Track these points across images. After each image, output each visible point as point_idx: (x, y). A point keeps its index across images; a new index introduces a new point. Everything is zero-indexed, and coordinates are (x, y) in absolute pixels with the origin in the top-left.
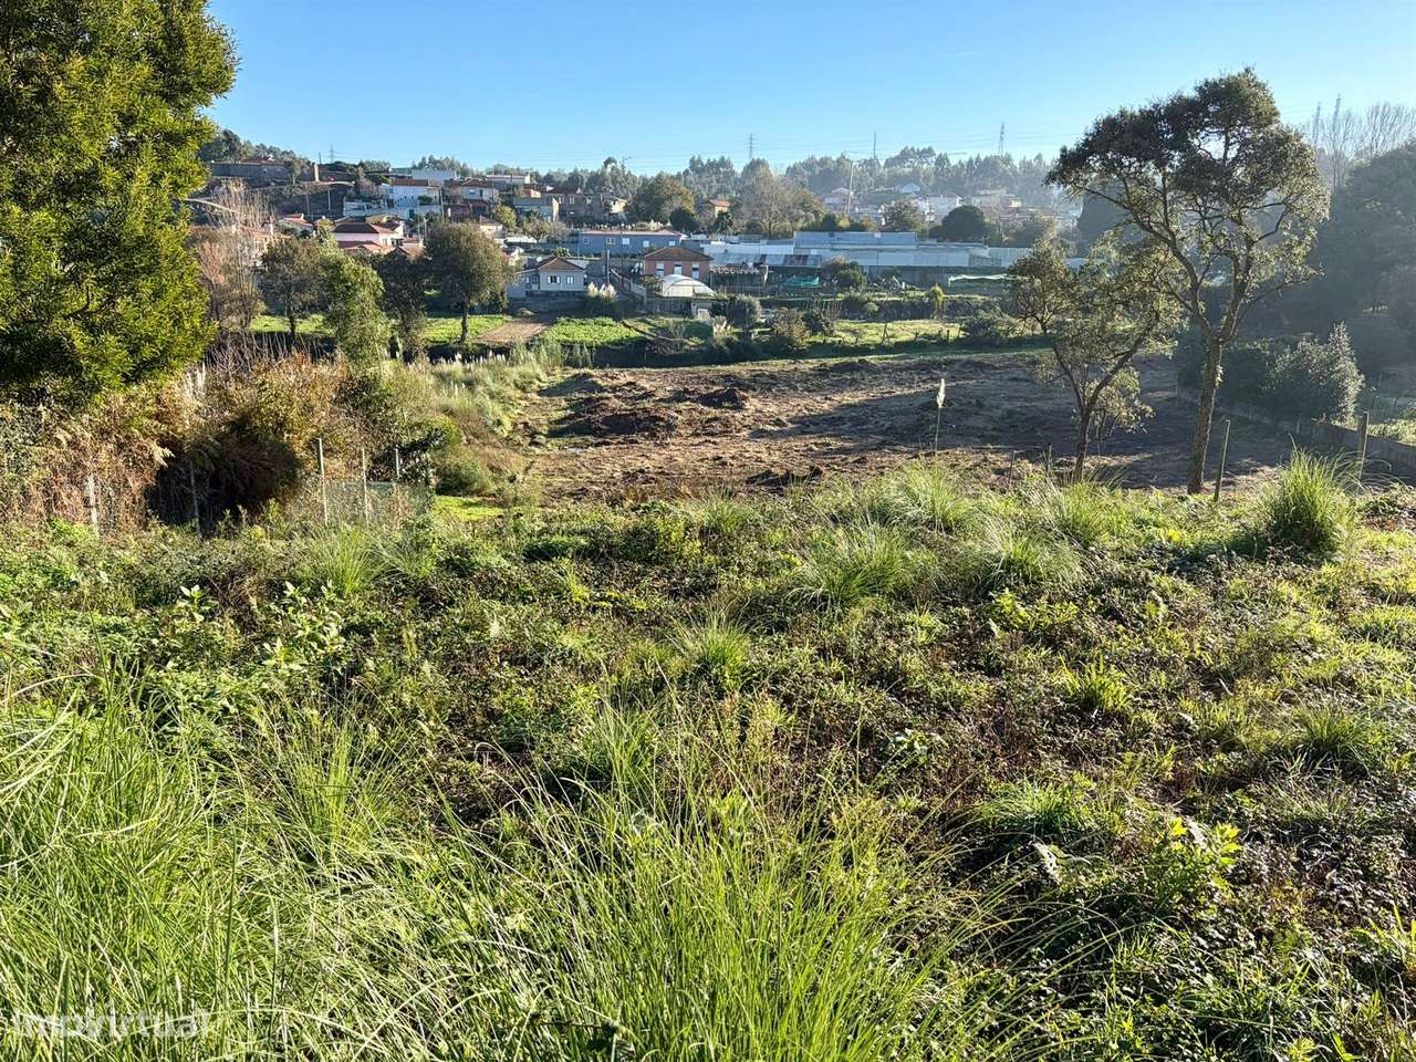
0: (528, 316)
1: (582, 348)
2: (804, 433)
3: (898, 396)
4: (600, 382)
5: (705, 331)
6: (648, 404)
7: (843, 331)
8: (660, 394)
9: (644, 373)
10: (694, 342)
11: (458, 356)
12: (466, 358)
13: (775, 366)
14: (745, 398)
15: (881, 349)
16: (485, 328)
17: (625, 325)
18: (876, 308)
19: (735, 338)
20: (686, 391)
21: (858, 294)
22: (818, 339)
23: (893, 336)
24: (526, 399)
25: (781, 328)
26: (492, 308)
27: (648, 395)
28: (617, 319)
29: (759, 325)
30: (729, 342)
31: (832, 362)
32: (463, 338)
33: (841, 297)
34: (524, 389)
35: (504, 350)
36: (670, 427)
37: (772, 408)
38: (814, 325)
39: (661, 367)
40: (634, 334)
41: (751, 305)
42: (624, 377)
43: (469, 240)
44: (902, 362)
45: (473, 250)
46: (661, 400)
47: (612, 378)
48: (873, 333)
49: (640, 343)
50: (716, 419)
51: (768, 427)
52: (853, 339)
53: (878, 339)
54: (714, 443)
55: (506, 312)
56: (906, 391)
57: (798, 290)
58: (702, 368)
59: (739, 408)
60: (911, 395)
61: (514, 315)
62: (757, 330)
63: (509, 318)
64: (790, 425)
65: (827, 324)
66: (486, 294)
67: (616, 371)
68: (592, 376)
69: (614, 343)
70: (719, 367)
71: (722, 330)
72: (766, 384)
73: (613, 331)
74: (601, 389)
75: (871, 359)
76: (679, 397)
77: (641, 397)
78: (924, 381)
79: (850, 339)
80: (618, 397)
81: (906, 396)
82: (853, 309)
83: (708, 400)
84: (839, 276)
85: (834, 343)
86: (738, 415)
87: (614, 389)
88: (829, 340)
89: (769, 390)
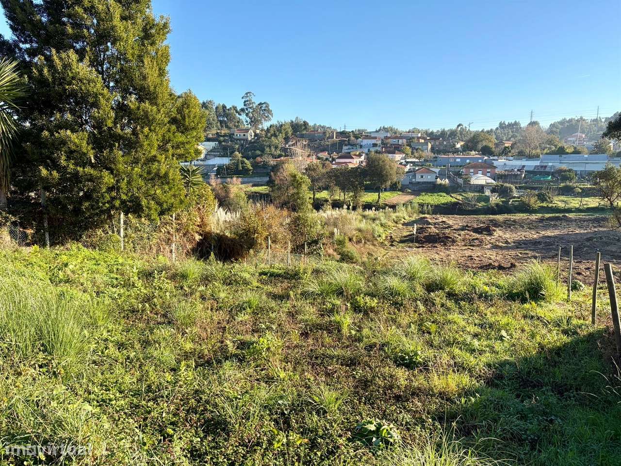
0: (409, 192)
1: (428, 206)
2: (517, 248)
3: (577, 233)
4: (430, 221)
5: (487, 199)
6: (447, 231)
7: (559, 201)
8: (456, 227)
9: (453, 217)
10: (481, 204)
11: (374, 208)
12: (377, 209)
13: (519, 216)
14: (494, 230)
15: (578, 210)
16: (388, 197)
17: (451, 196)
18: (580, 191)
19: (501, 203)
20: (467, 226)
21: (571, 184)
22: (544, 204)
23: (586, 205)
24: (396, 227)
25: (525, 199)
26: (394, 188)
27: (450, 227)
28: (448, 193)
29: (514, 197)
30: (497, 205)
31: (547, 216)
32: (378, 201)
33: (562, 185)
34: (396, 223)
35: (393, 207)
36: (454, 241)
37: (507, 235)
38: (542, 198)
39: (462, 215)
40: (454, 200)
41: (511, 189)
42: (441, 218)
43: (383, 161)
44: (587, 217)
45: (384, 165)
46: (455, 229)
47: (436, 219)
48: (575, 203)
49: (455, 204)
50: (477, 239)
51: (501, 244)
52: (563, 205)
53: (577, 206)
54: (472, 250)
55: (399, 190)
56: (582, 231)
57: (539, 182)
58: (482, 216)
59: (490, 234)
60: (584, 233)
61: (403, 192)
62: (511, 200)
63: (400, 193)
64: (512, 244)
65: (549, 198)
66: (389, 183)
67: (438, 216)
68: (427, 218)
69: (443, 204)
70: (491, 216)
71: (495, 199)
72: (508, 225)
73: (444, 199)
74: (430, 224)
75: (571, 216)
76: (463, 228)
77: (446, 228)
78: (595, 227)
79: (561, 205)
80: (436, 227)
81: (581, 234)
82: (568, 191)
83: (476, 231)
84: (562, 175)
85: (552, 207)
86: (489, 238)
87: (435, 224)
88: (550, 205)
89: (510, 227)
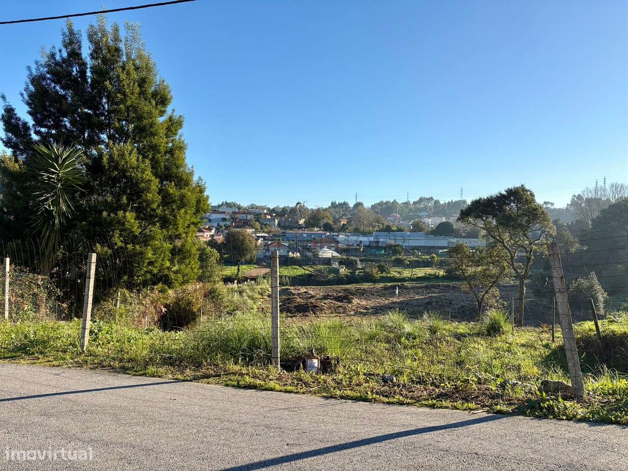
0: (264, 265)
1: (286, 278)
2: (377, 313)
3: (417, 299)
4: (293, 292)
5: (337, 271)
6: (313, 300)
7: (394, 272)
8: (318, 296)
9: (311, 288)
10: (331, 276)
11: (236, 281)
12: (239, 282)
13: (366, 286)
14: (353, 299)
15: (411, 279)
16: (246, 270)
17: (304, 269)
18: (408, 263)
19: (349, 274)
20: (328, 295)
21: (401, 257)
22: (384, 275)
23: (415, 274)
24: (263, 298)
25: (367, 270)
26: (249, 262)
27: (312, 297)
28: (300, 266)
29: (359, 269)
30: (347, 276)
31: (389, 284)
32: (238, 274)
33: (393, 258)
34: (262, 295)
35: (254, 279)
36: (322, 310)
37: (364, 303)
38: (382, 269)
39: (318, 286)
40: (307, 272)
41: (355, 261)
42: (303, 290)
43: (243, 236)
44: (419, 285)
45: (244, 240)
46: (318, 299)
47: (298, 290)
48: (407, 273)
49: (310, 276)
50: (341, 307)
51: (362, 310)
52: (399, 275)
53: (409, 275)
54: (340, 316)
55: (255, 264)
56: (420, 297)
57: (376, 255)
58: (335, 286)
59: (350, 302)
60: (422, 299)
61: (258, 265)
62: (358, 271)
63: (256, 266)
64: (371, 310)
65: (387, 269)
66: (248, 257)
67: (300, 287)
68: (290, 289)
69: (299, 276)
70: (342, 286)
71: (343, 271)
73: (299, 271)
74: (294, 294)
75: (406, 284)
76: (325, 297)
77: (310, 298)
78: (428, 293)
79: (397, 275)
80: (300, 298)
81: (420, 299)
82: (399, 263)
83: (338, 299)
84: (394, 249)
85: (390, 277)
86: (350, 305)
87: (299, 294)
88: (389, 275)
89: (363, 295)
